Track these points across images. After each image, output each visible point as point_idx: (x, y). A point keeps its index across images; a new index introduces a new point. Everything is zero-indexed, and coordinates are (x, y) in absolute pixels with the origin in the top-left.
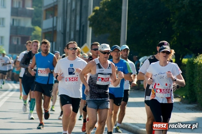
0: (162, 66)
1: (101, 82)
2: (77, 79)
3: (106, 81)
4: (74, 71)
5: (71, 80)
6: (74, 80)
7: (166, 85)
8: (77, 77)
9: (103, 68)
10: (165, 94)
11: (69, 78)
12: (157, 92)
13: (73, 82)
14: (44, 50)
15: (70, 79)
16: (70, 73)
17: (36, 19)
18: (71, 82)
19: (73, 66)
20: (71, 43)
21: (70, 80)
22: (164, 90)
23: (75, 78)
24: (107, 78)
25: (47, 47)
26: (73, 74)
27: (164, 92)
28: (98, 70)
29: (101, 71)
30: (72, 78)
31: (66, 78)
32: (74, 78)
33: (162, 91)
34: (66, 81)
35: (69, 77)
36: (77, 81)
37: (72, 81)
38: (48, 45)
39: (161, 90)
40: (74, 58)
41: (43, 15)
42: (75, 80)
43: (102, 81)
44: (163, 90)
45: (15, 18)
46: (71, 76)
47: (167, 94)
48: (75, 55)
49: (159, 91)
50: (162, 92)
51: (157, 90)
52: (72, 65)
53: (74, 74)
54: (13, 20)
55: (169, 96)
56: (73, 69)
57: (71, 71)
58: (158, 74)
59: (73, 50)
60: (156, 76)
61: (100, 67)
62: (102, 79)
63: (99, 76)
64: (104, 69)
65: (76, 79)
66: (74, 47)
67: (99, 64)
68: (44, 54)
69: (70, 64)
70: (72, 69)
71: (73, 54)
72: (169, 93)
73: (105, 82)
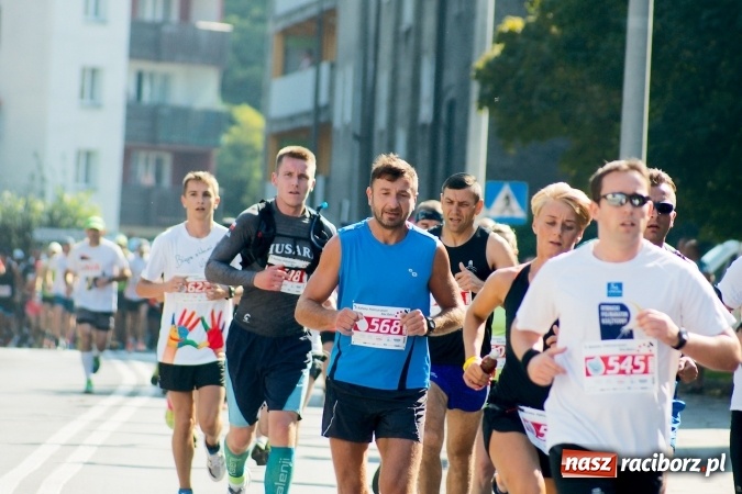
2: (646, 361)
4: (628, 318)
5: (612, 368)
6: (628, 368)
8: (645, 351)
11: (605, 359)
13: (626, 378)
14: (383, 211)
15: (611, 363)
16: (610, 332)
17: (240, 73)
18: (613, 377)
19: (620, 295)
20: (617, 169)
21: (609, 368)
23: (634, 357)
25: (403, 195)
26: (624, 337)
30: (622, 359)
31: (587, 359)
32: (629, 360)
34: (588, 374)
35: (605, 352)
36: (646, 372)
37: (622, 372)
38: (407, 184)
40: (630, 251)
41: (273, 57)
42: (637, 368)
45: (147, 67)
46: (614, 347)
48: (636, 236)
52: (620, 285)
53: (630, 335)
54: (140, 77)
56: (623, 308)
57: (614, 317)
59: (628, 208)
65: (640, 366)
66: (630, 191)
68: (389, 232)
69: (609, 285)
70: (618, 308)
71: (623, 229)
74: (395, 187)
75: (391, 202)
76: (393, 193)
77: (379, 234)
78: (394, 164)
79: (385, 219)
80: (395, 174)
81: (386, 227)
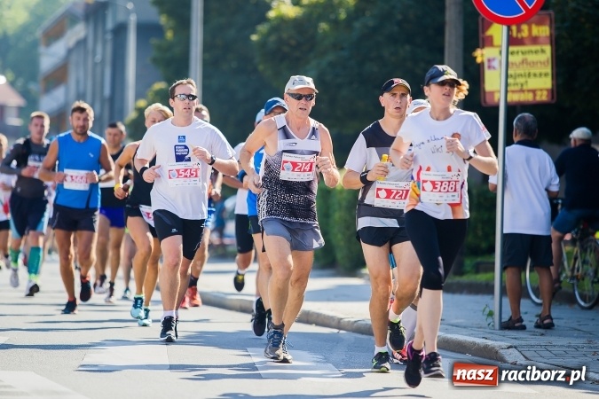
0: (437, 120)
1: (290, 172)
2: (196, 171)
3: (305, 171)
4: (188, 152)
5: (182, 175)
6: (189, 175)
7: (449, 169)
8: (196, 167)
9: (294, 138)
10: (445, 195)
11: (178, 171)
12: (424, 189)
13: (187, 180)
14: (77, 127)
15: (180, 172)
16: (180, 158)
18: (182, 180)
19: (185, 141)
20: (181, 83)
21: (179, 175)
22: (442, 182)
23: (191, 169)
24: (307, 164)
26: (186, 161)
27: (442, 187)
28: (283, 144)
29: (291, 144)
30: (186, 170)
31: (170, 171)
32: (189, 171)
33: (438, 186)
34: (170, 178)
35: (178, 167)
36: (196, 176)
37: (186, 176)
39: (433, 183)
40: (188, 121)
43: (293, 170)
44: (440, 184)
46: (182, 165)
47: (450, 194)
48: (191, 114)
49: (428, 186)
50: (438, 190)
51: (425, 184)
52: (184, 137)
53: (189, 160)
55: (458, 201)
56: (186, 147)
57: (181, 151)
58: (425, 141)
59: (187, 101)
60: (422, 145)
61: (287, 136)
62: (295, 165)
63: (286, 157)
64: (297, 140)
65: (193, 174)
66: (188, 93)
67: (284, 128)
69: (179, 137)
70: (183, 147)
71: (185, 111)
72: (455, 191)
73: (302, 174)
74: (82, 116)
75: (81, 123)
76: (82, 119)
77: (76, 138)
78: (82, 106)
79: (78, 130)
80: (82, 110)
81: (79, 134)
